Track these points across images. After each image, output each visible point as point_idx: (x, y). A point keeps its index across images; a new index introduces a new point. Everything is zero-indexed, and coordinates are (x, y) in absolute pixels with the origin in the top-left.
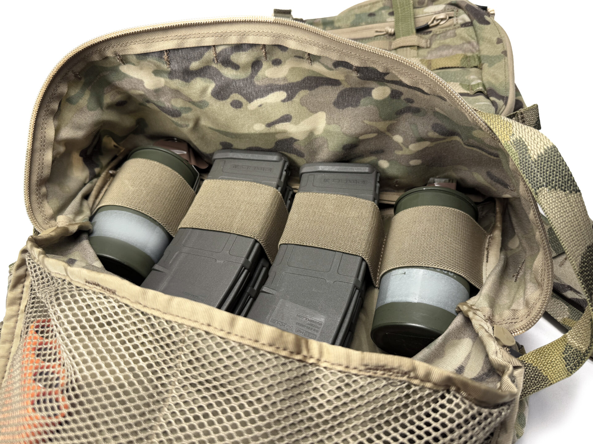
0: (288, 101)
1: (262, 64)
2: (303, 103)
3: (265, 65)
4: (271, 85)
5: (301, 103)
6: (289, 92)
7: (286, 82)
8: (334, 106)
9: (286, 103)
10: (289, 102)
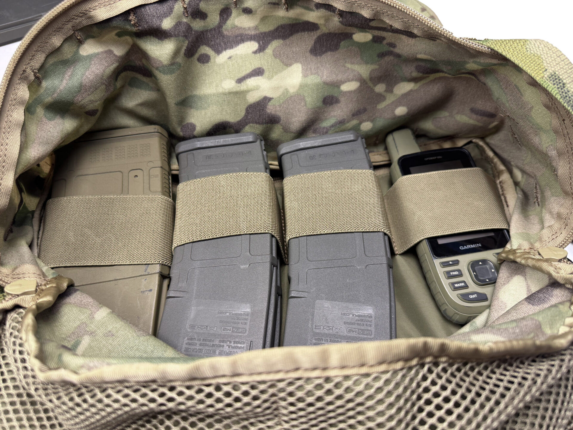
0: (259, 52)
1: (231, 12)
2: (276, 55)
3: (234, 13)
4: (241, 35)
5: (274, 55)
6: (261, 42)
7: (257, 32)
8: (311, 53)
9: (258, 55)
10: (261, 54)
